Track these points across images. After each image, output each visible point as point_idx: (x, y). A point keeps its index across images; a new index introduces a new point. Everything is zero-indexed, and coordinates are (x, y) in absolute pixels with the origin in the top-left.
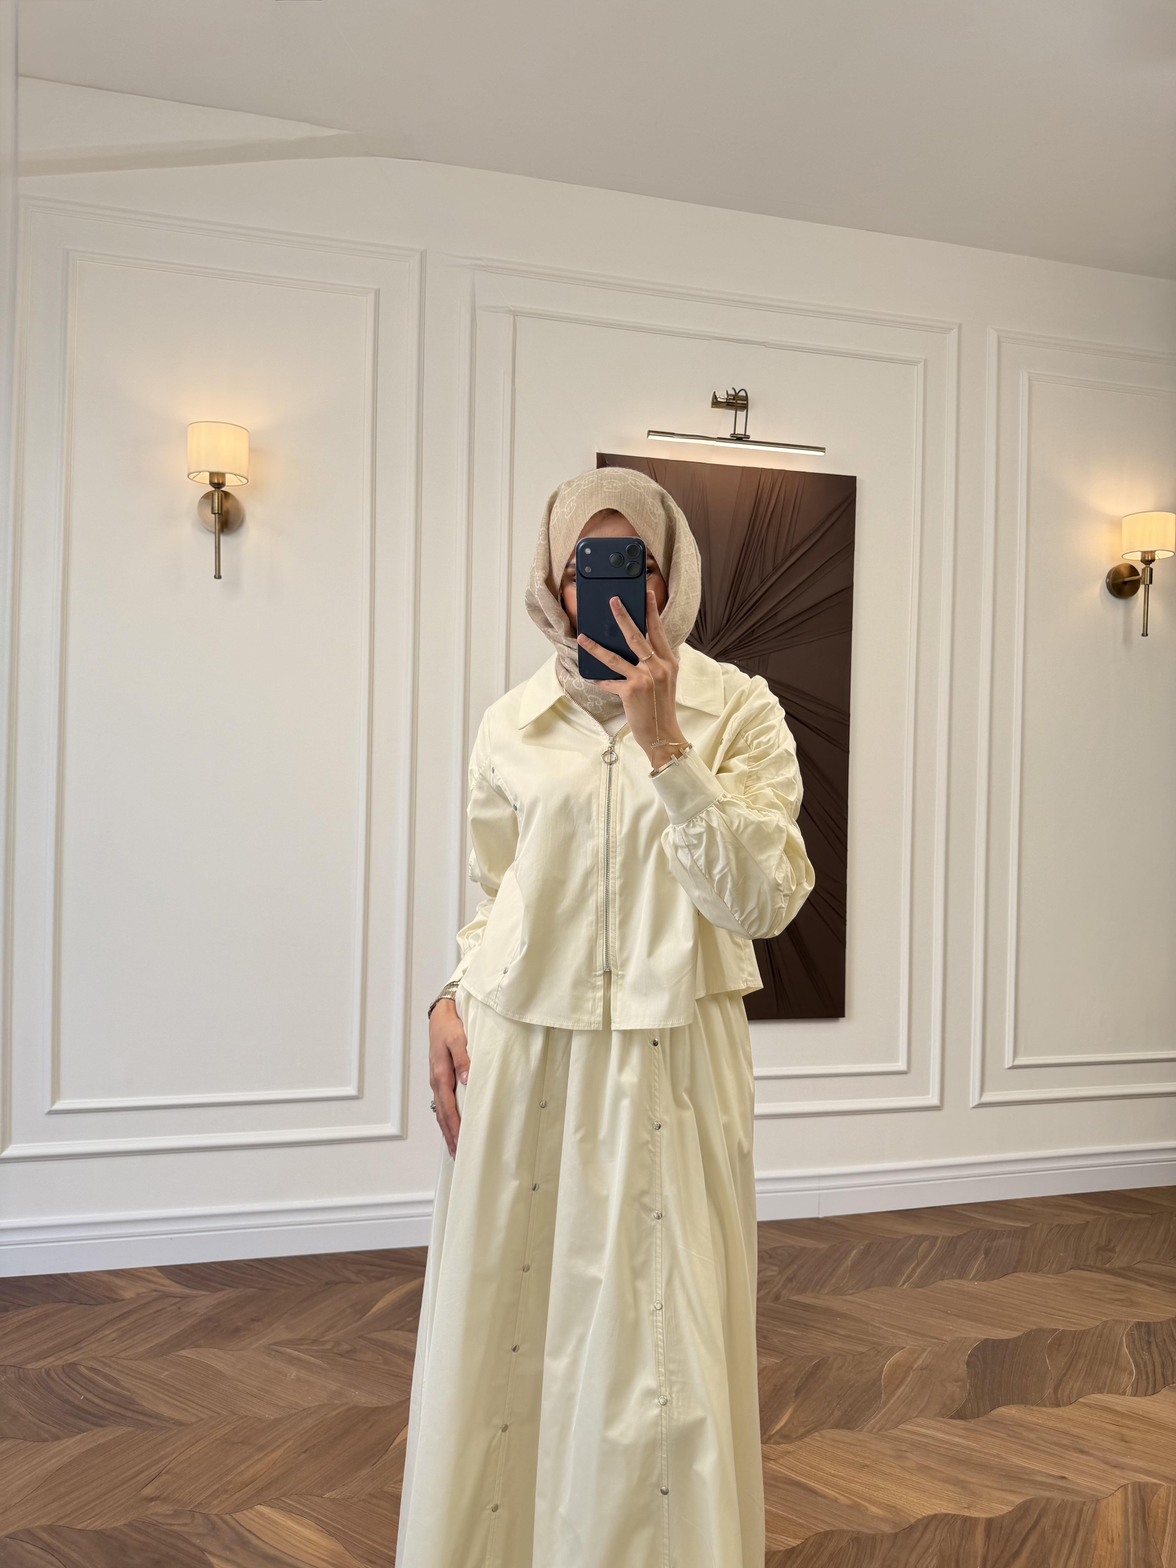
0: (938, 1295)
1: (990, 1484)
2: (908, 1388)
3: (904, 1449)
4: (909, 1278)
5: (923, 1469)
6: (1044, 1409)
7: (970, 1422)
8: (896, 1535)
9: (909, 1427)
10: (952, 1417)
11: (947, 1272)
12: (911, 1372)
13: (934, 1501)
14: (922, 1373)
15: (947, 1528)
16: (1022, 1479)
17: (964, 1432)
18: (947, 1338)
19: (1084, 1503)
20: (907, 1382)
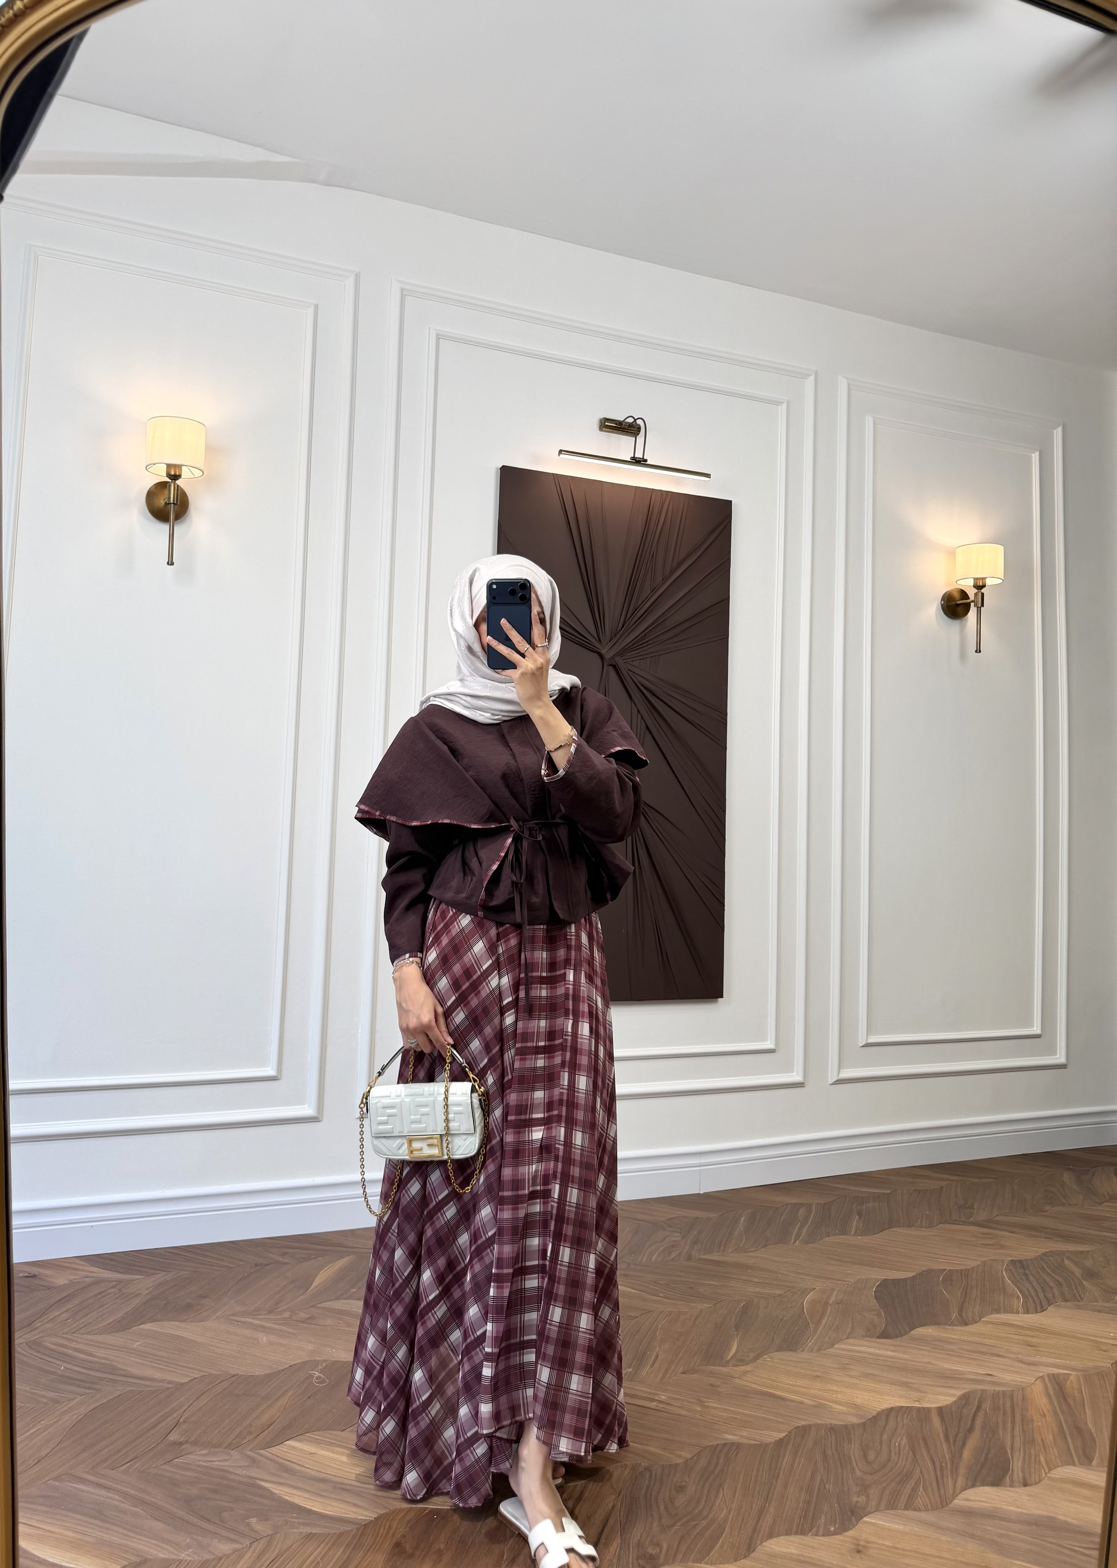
1: (930, 1383)
2: (830, 1318)
3: (848, 1362)
4: (798, 1236)
5: (868, 1375)
6: (955, 1328)
7: (896, 1340)
8: (864, 1424)
9: (843, 1346)
10: (879, 1338)
11: (830, 1230)
12: (829, 1307)
13: (887, 1398)
14: (839, 1306)
15: (906, 1416)
16: (957, 1378)
17: (893, 1347)
18: (849, 1280)
19: (1013, 1391)
20: (827, 1314)
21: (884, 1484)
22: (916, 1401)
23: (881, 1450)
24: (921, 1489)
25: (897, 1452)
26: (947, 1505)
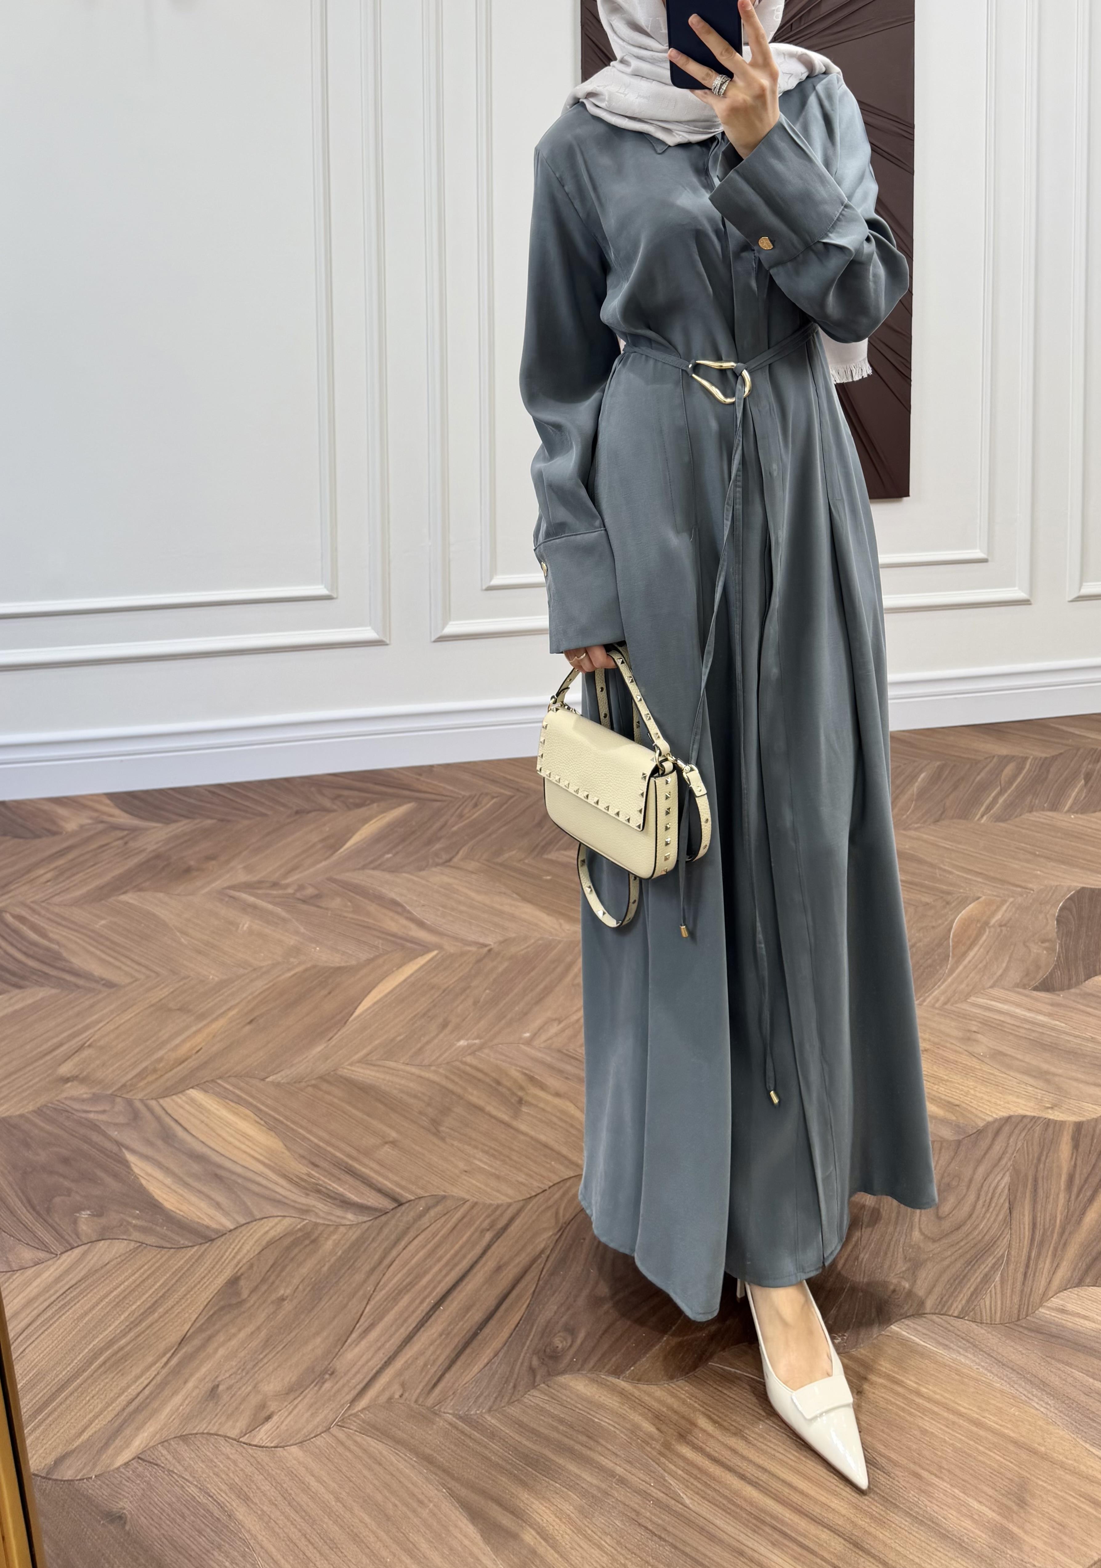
0: (1024, 831)
1: (1080, 1077)
2: (982, 950)
3: (974, 1029)
4: (989, 808)
5: (996, 1055)
7: (1059, 995)
8: (959, 1143)
9: (981, 1001)
10: (1036, 989)
11: (1037, 801)
12: (987, 930)
14: (1001, 931)
15: (1023, 1134)
17: (1050, 1007)
18: (1034, 886)
20: (981, 942)
21: (946, 1262)
22: (1048, 1108)
23: (965, 1196)
24: (998, 1279)
25: (988, 1201)
26: (1027, 1316)
